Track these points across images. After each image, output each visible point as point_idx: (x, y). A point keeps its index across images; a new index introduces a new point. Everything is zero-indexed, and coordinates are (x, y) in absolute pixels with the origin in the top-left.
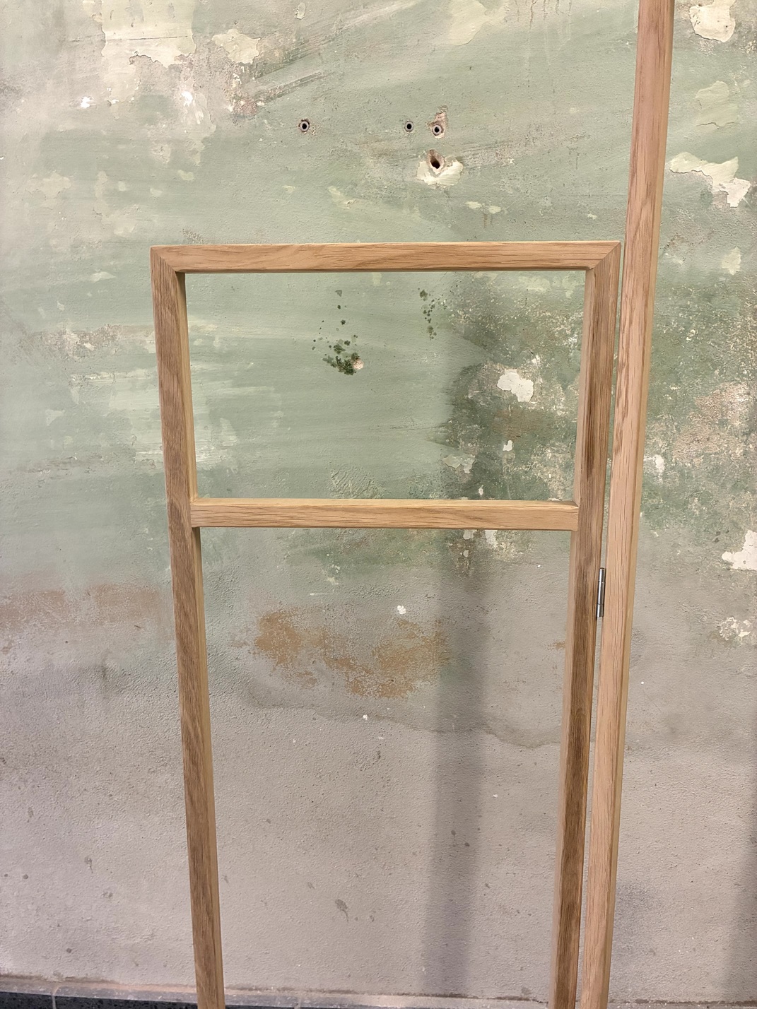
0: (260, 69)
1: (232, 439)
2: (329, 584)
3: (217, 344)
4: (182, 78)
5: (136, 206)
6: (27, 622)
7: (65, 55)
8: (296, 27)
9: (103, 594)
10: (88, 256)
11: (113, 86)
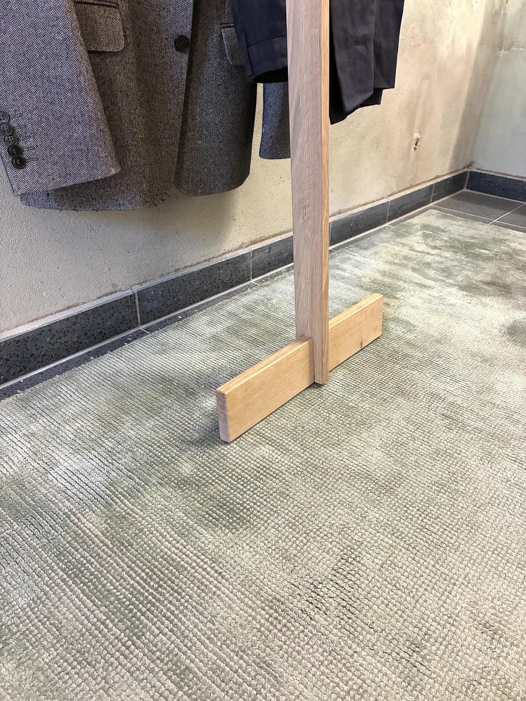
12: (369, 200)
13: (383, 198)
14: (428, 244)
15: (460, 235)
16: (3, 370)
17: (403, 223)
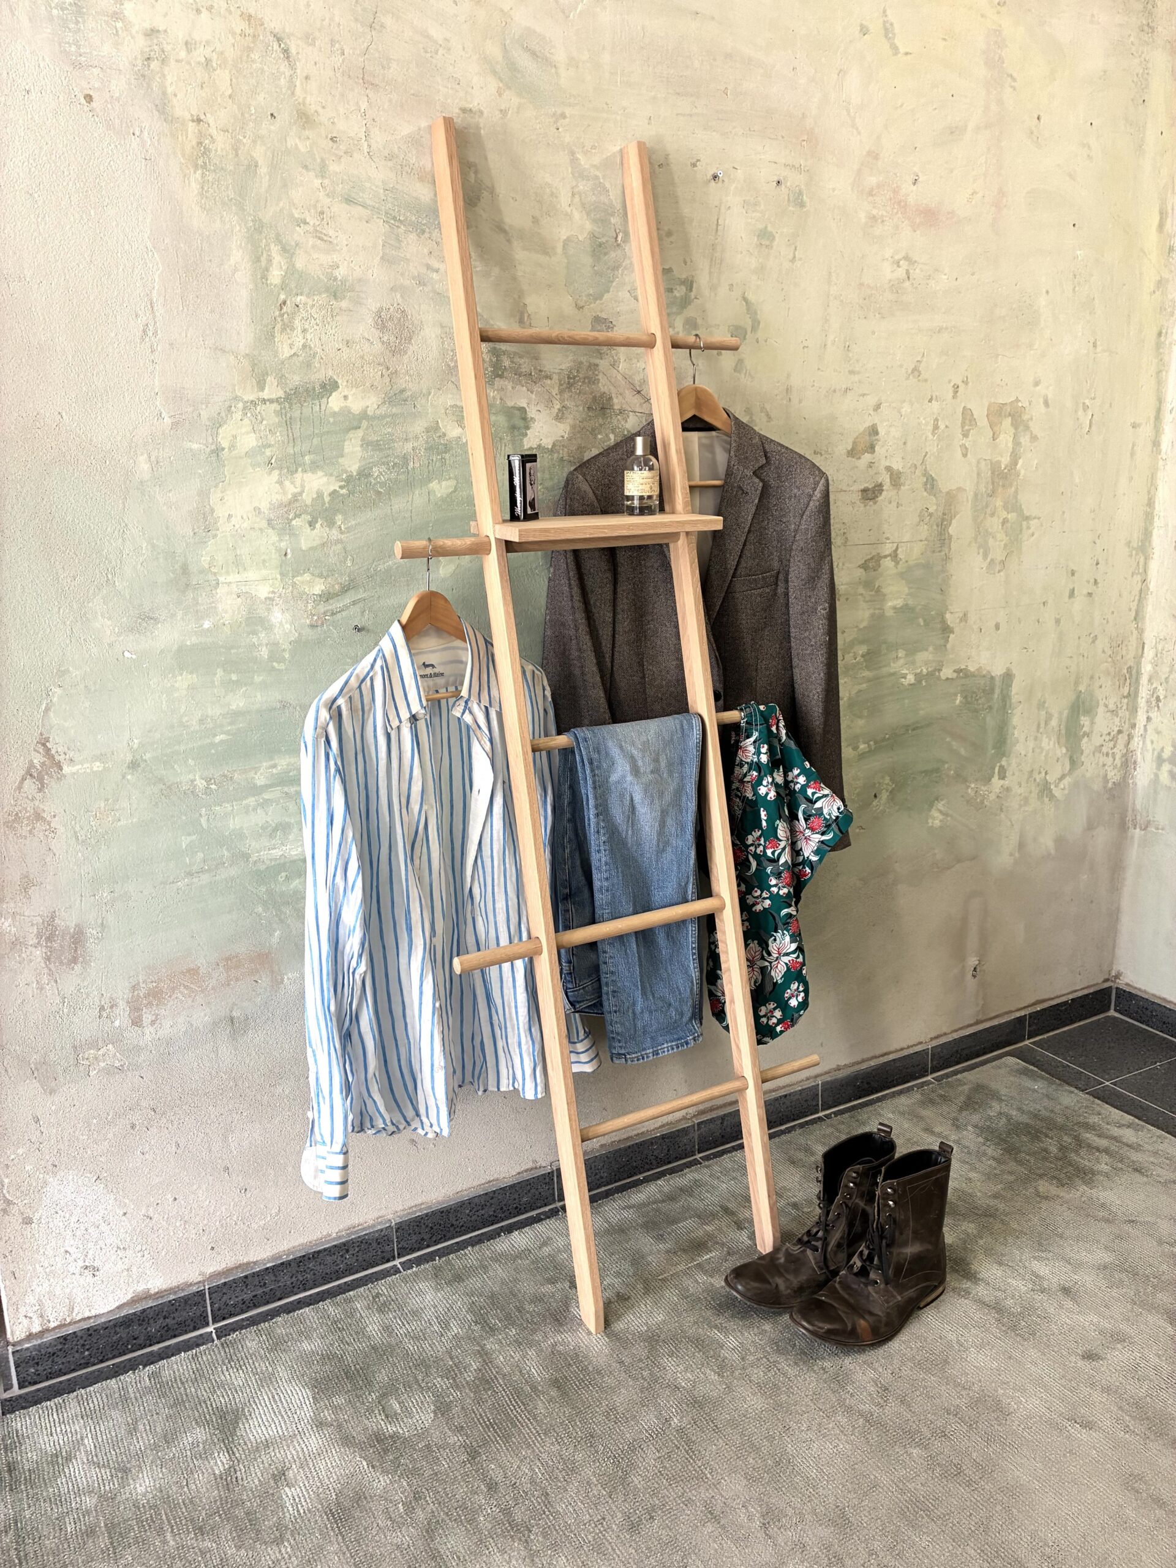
0: (327, 597)
4: (274, 603)
5: (244, 689)
6: (170, 997)
7: (190, 595)
8: (348, 571)
9: (230, 962)
10: (211, 725)
11: (226, 612)
12: (892, 1049)
13: (921, 1043)
14: (958, 1120)
15: (1019, 1109)
16: (427, 1237)
17: (949, 1079)
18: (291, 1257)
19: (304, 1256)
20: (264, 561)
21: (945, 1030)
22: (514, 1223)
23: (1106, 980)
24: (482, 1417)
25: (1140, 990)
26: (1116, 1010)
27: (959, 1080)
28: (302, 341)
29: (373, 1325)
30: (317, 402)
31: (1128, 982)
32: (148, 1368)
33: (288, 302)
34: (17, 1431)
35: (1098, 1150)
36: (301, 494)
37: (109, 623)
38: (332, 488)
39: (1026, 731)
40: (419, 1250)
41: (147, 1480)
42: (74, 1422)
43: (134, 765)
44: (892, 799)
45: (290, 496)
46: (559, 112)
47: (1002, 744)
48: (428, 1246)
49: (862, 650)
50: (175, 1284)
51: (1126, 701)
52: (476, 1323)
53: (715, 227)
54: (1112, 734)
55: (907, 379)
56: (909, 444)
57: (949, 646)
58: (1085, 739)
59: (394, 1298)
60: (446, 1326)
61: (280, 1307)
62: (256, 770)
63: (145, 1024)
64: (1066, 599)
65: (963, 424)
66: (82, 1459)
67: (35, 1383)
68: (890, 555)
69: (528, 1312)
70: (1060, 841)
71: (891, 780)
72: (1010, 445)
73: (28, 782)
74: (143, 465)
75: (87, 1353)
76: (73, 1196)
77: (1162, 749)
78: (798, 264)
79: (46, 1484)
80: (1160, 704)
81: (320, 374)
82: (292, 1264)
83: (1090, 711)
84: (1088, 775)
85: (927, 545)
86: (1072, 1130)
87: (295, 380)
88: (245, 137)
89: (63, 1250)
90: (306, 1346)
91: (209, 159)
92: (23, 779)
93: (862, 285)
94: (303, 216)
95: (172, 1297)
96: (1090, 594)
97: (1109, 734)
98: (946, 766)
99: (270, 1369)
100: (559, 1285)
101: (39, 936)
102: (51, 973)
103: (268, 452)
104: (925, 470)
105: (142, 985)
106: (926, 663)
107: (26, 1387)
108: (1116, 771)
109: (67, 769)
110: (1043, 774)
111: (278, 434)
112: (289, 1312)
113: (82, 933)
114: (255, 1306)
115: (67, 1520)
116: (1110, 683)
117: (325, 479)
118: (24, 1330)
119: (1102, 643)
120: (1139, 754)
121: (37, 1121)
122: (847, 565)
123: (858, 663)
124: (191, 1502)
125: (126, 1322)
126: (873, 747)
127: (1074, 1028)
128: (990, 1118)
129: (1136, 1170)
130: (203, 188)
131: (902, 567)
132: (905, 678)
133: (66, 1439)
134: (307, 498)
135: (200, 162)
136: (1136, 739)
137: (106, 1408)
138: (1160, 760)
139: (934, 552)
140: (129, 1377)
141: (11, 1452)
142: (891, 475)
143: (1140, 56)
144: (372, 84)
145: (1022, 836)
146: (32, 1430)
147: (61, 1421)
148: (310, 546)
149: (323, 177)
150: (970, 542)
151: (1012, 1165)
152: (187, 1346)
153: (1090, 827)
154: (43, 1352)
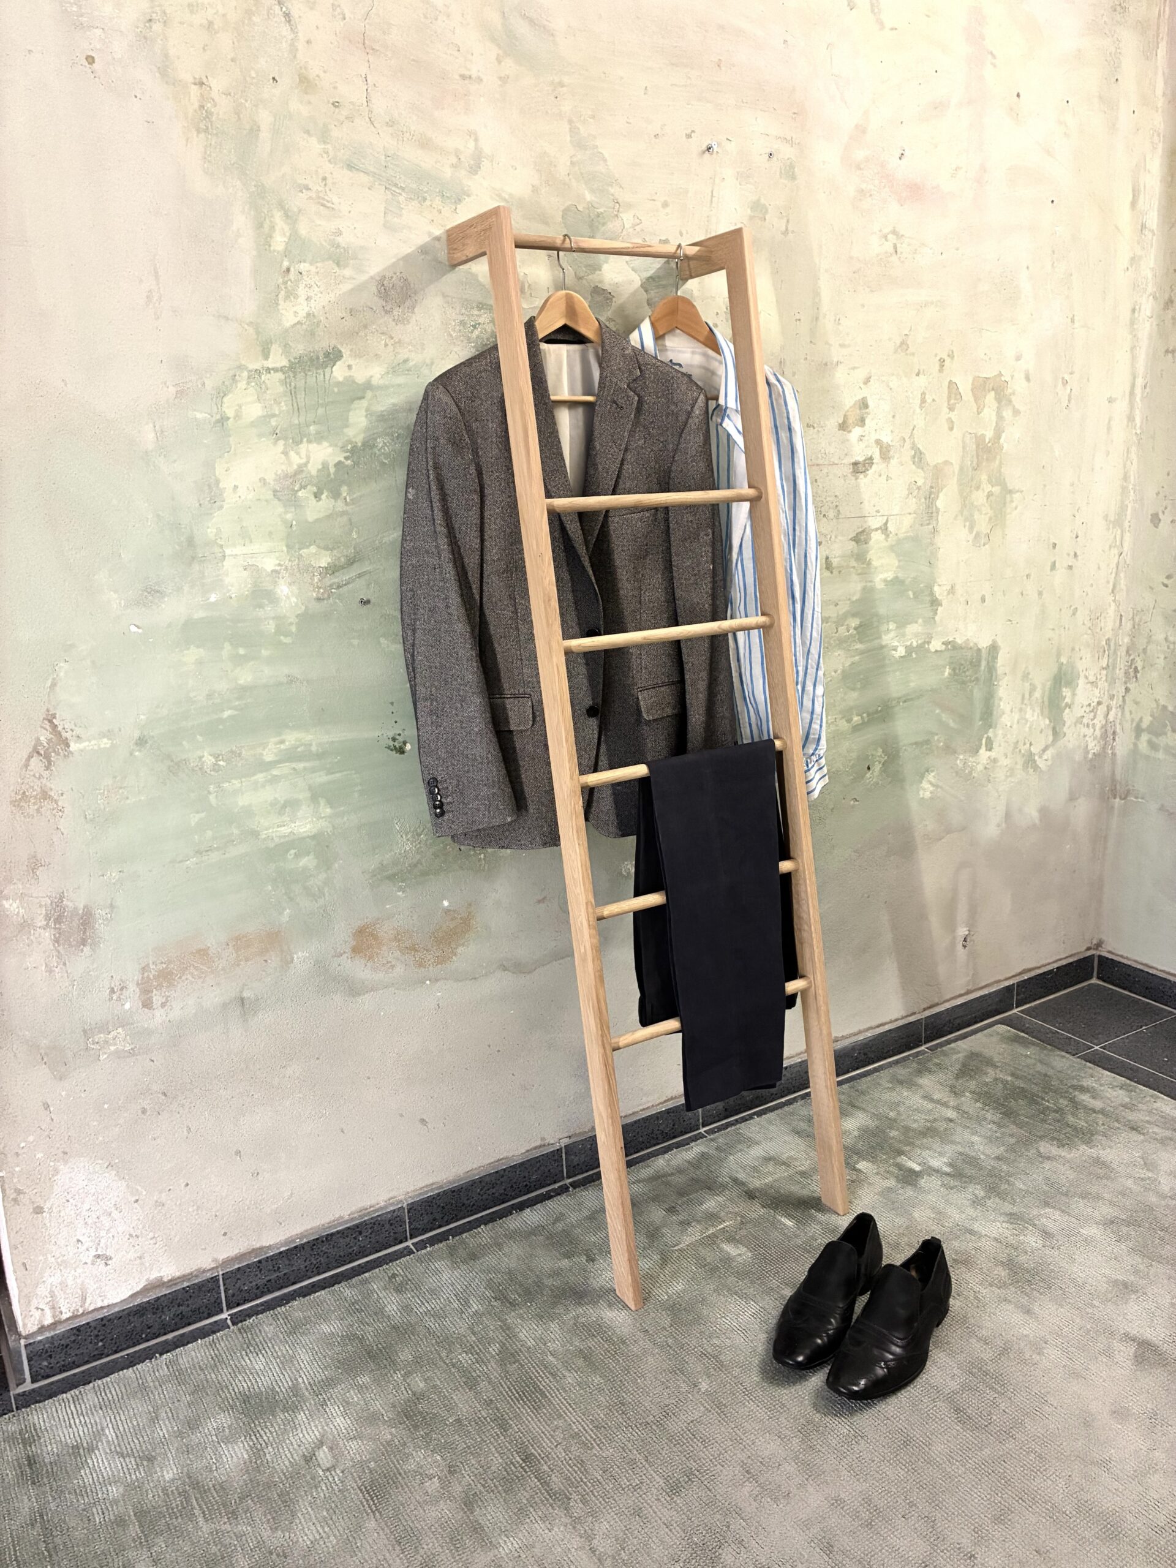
0: (333, 569)
1: (328, 810)
2: (399, 896)
3: (314, 748)
4: (280, 578)
5: (252, 663)
6: (180, 978)
7: (196, 567)
8: (354, 542)
9: (239, 942)
10: (219, 701)
11: (232, 586)
12: (887, 1020)
13: (914, 1013)
14: (955, 1087)
15: (1013, 1075)
16: (438, 1216)
17: (944, 1048)
18: (305, 1240)
19: (317, 1239)
20: (270, 533)
21: (936, 1000)
22: (525, 1201)
23: (1088, 949)
24: (510, 1390)
25: (1122, 956)
26: (1099, 978)
27: (953, 1049)
28: (307, 309)
29: (392, 1304)
30: (321, 371)
31: (1110, 949)
32: (165, 1356)
33: (292, 269)
34: (34, 1425)
35: (1094, 1112)
36: (306, 464)
37: (115, 596)
38: (337, 459)
39: (1011, 703)
40: (431, 1230)
41: (174, 1467)
42: (93, 1414)
43: (141, 742)
44: (884, 771)
45: (295, 467)
46: (557, 80)
47: (988, 716)
48: (440, 1226)
49: (854, 622)
50: (188, 1271)
51: (1104, 672)
52: (496, 1299)
53: (709, 198)
54: (1092, 705)
55: (896, 352)
56: (897, 417)
57: (937, 618)
58: (1067, 710)
59: (409, 1277)
60: (467, 1302)
61: (295, 1291)
62: (264, 746)
63: (155, 1007)
64: (1049, 572)
65: (949, 398)
66: (104, 1449)
67: (48, 1377)
68: (880, 528)
69: (547, 1286)
70: (1044, 812)
71: (883, 752)
72: (994, 418)
73: (35, 760)
74: (148, 437)
75: (100, 1344)
76: (86, 1182)
77: (1141, 719)
78: (790, 234)
79: (69, 1476)
80: (1138, 675)
81: (324, 343)
82: (306, 1247)
83: (1071, 683)
84: (1070, 746)
85: (916, 518)
86: (1067, 1092)
87: (300, 348)
88: (246, 101)
89: (75, 1240)
90: (326, 1328)
91: (211, 122)
92: (30, 757)
93: (851, 258)
94: (305, 182)
95: (186, 1284)
96: (1070, 567)
97: (1089, 705)
98: (936, 738)
99: (291, 1352)
100: (576, 1259)
101: (48, 918)
102: (59, 956)
103: (273, 422)
104: (913, 443)
105: (152, 967)
106: (916, 635)
107: (40, 1380)
108: (1096, 742)
109: (74, 747)
110: (1028, 745)
111: (283, 404)
112: (304, 1296)
113: (91, 914)
114: (270, 1292)
115: (94, 1510)
116: (1089, 655)
117: (330, 450)
118: (36, 1323)
119: (1082, 616)
120: (1118, 726)
121: (47, 1106)
122: (840, 538)
123: (851, 635)
124: (222, 1487)
125: (140, 1311)
126: (866, 720)
127: (1060, 996)
128: (987, 1084)
129: (1133, 1129)
130: (205, 153)
131: (892, 540)
132: (895, 650)
133: (86, 1431)
134: (313, 469)
135: (202, 126)
136: (1114, 709)
137: (125, 1397)
138: (1138, 730)
139: (922, 525)
140: (143, 1367)
141: (30, 1446)
142: (881, 447)
143: (1113, 36)
144: (373, 49)
145: (1008, 806)
146: (50, 1422)
147: (80, 1412)
148: (315, 517)
149: (325, 142)
150: (957, 516)
151: (1013, 1129)
152: (204, 1333)
153: (1072, 798)
154: (56, 1344)
